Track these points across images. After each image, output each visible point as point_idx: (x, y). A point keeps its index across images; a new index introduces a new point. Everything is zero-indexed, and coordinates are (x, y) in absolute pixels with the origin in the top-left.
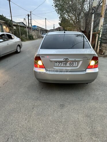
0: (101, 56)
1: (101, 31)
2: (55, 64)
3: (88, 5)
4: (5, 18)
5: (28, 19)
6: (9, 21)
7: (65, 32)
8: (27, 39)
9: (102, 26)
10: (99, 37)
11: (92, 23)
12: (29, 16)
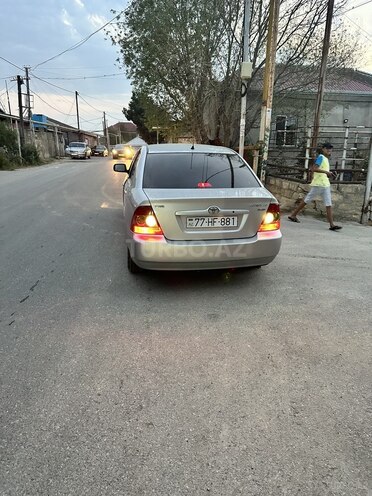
1: (267, 142)
2: (189, 222)
3: (225, 69)
5: (20, 94)
7: (193, 148)
8: (19, 163)
9: (267, 130)
10: (260, 159)
11: (243, 122)
12: (20, 82)
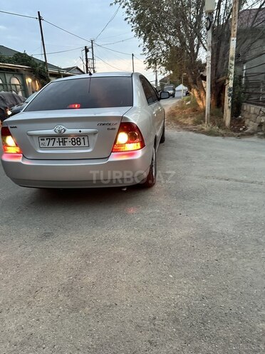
0: (233, 136)
2: (41, 142)
4: (30, 58)
5: (87, 59)
6: (41, 66)
9: (232, 59)
